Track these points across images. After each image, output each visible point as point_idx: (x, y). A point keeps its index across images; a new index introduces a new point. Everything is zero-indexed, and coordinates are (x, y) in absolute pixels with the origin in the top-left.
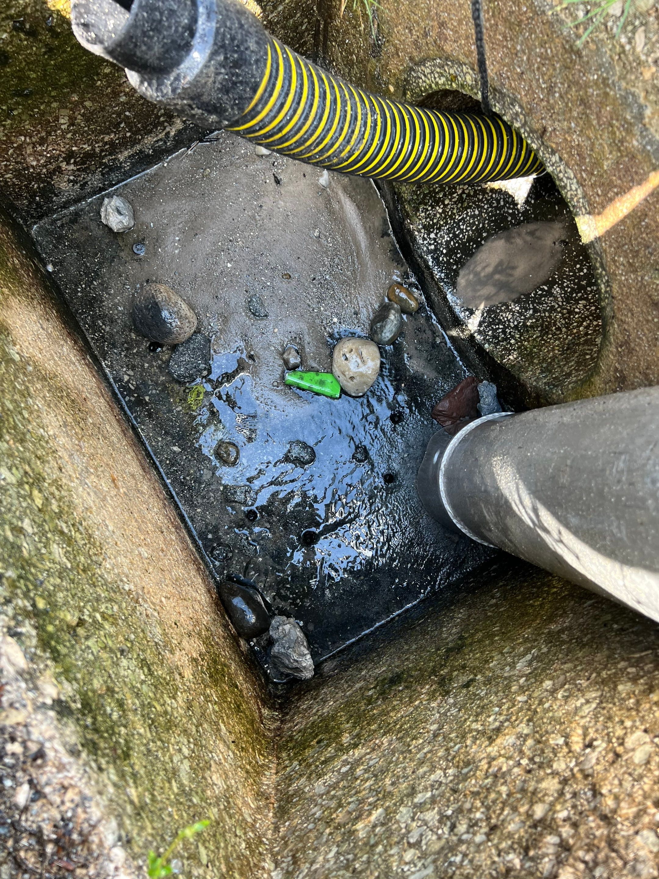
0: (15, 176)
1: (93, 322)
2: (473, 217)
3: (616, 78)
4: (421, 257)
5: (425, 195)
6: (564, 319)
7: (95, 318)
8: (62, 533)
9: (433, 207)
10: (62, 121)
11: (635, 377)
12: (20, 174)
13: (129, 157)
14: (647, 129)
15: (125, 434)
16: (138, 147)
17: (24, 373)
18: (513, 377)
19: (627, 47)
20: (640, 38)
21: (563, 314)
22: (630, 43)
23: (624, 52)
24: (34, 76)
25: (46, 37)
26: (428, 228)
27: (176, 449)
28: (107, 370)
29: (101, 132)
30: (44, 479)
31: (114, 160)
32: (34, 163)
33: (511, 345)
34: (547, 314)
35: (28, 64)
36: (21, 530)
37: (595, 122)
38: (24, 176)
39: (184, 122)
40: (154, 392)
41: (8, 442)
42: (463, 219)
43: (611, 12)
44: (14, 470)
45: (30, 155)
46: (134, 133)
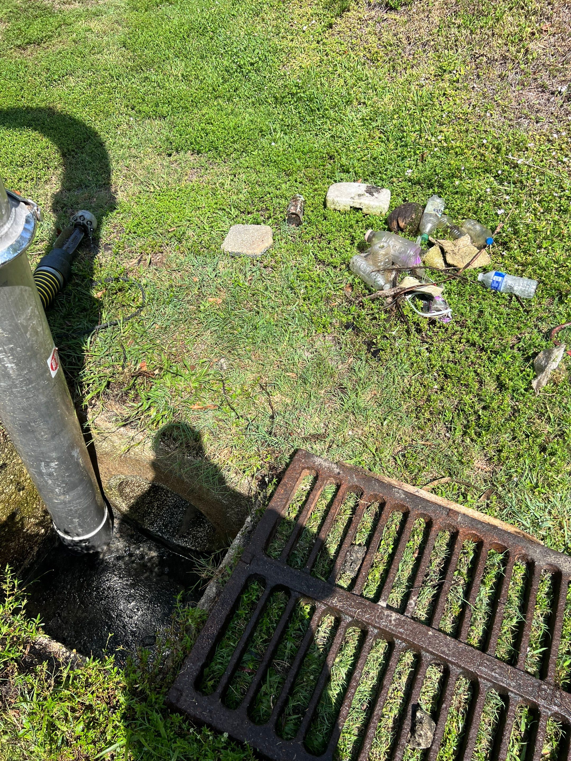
2: (167, 510)
4: (156, 535)
16: (23, 567)
26: (152, 524)
33: (206, 543)
39: (38, 547)
46: (19, 562)
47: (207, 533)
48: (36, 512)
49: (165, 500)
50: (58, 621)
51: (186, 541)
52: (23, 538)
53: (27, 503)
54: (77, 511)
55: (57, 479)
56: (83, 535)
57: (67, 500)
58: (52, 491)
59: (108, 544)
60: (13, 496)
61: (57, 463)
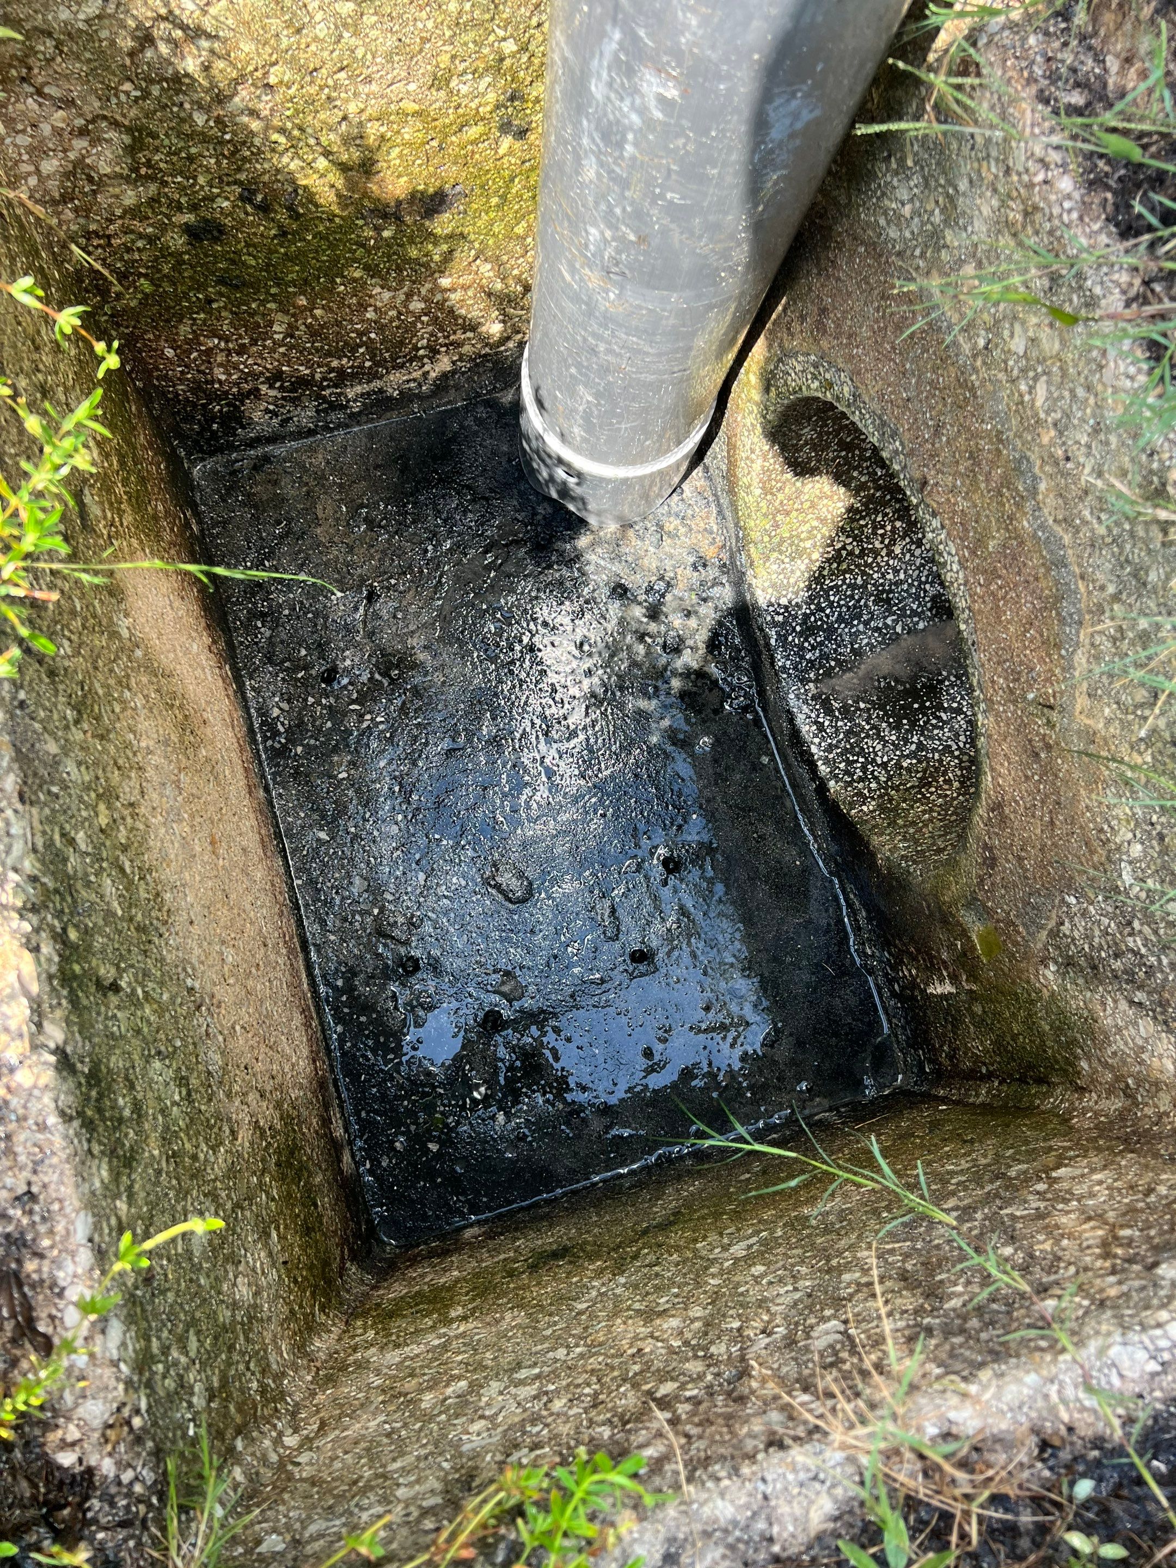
0: (191, 390)
1: (249, 620)
2: (853, 586)
3: (1011, 434)
4: (762, 630)
5: (782, 541)
6: (961, 769)
7: (254, 614)
8: (122, 870)
9: (793, 559)
10: (276, 328)
11: (1008, 861)
12: (200, 388)
13: (362, 395)
14: (1040, 509)
15: (250, 793)
16: (377, 384)
17: (129, 657)
18: (860, 838)
19: (1027, 398)
20: (1041, 390)
21: (961, 761)
22: (1030, 393)
23: (1022, 402)
24: (253, 263)
25: (282, 216)
26: (779, 589)
27: (323, 835)
28: (250, 694)
29: (329, 354)
30: (118, 798)
31: (340, 394)
32: (223, 377)
33: (870, 790)
34: (937, 756)
35: (248, 245)
36: (72, 842)
37: (983, 486)
38: (204, 391)
39: (454, 363)
40: (312, 742)
41: (85, 732)
42: (836, 586)
43: (1013, 348)
44: (83, 768)
45: (220, 365)
46: (377, 364)
47: (899, 766)
48: (511, 253)
49: (876, 553)
50: (356, 609)
51: (821, 727)
52: (426, 300)
53: (504, 198)
54: (607, 370)
55: (625, 184)
56: (578, 450)
57: (603, 305)
58: (576, 224)
59: (627, 525)
60: (473, 132)
61: (672, 93)
